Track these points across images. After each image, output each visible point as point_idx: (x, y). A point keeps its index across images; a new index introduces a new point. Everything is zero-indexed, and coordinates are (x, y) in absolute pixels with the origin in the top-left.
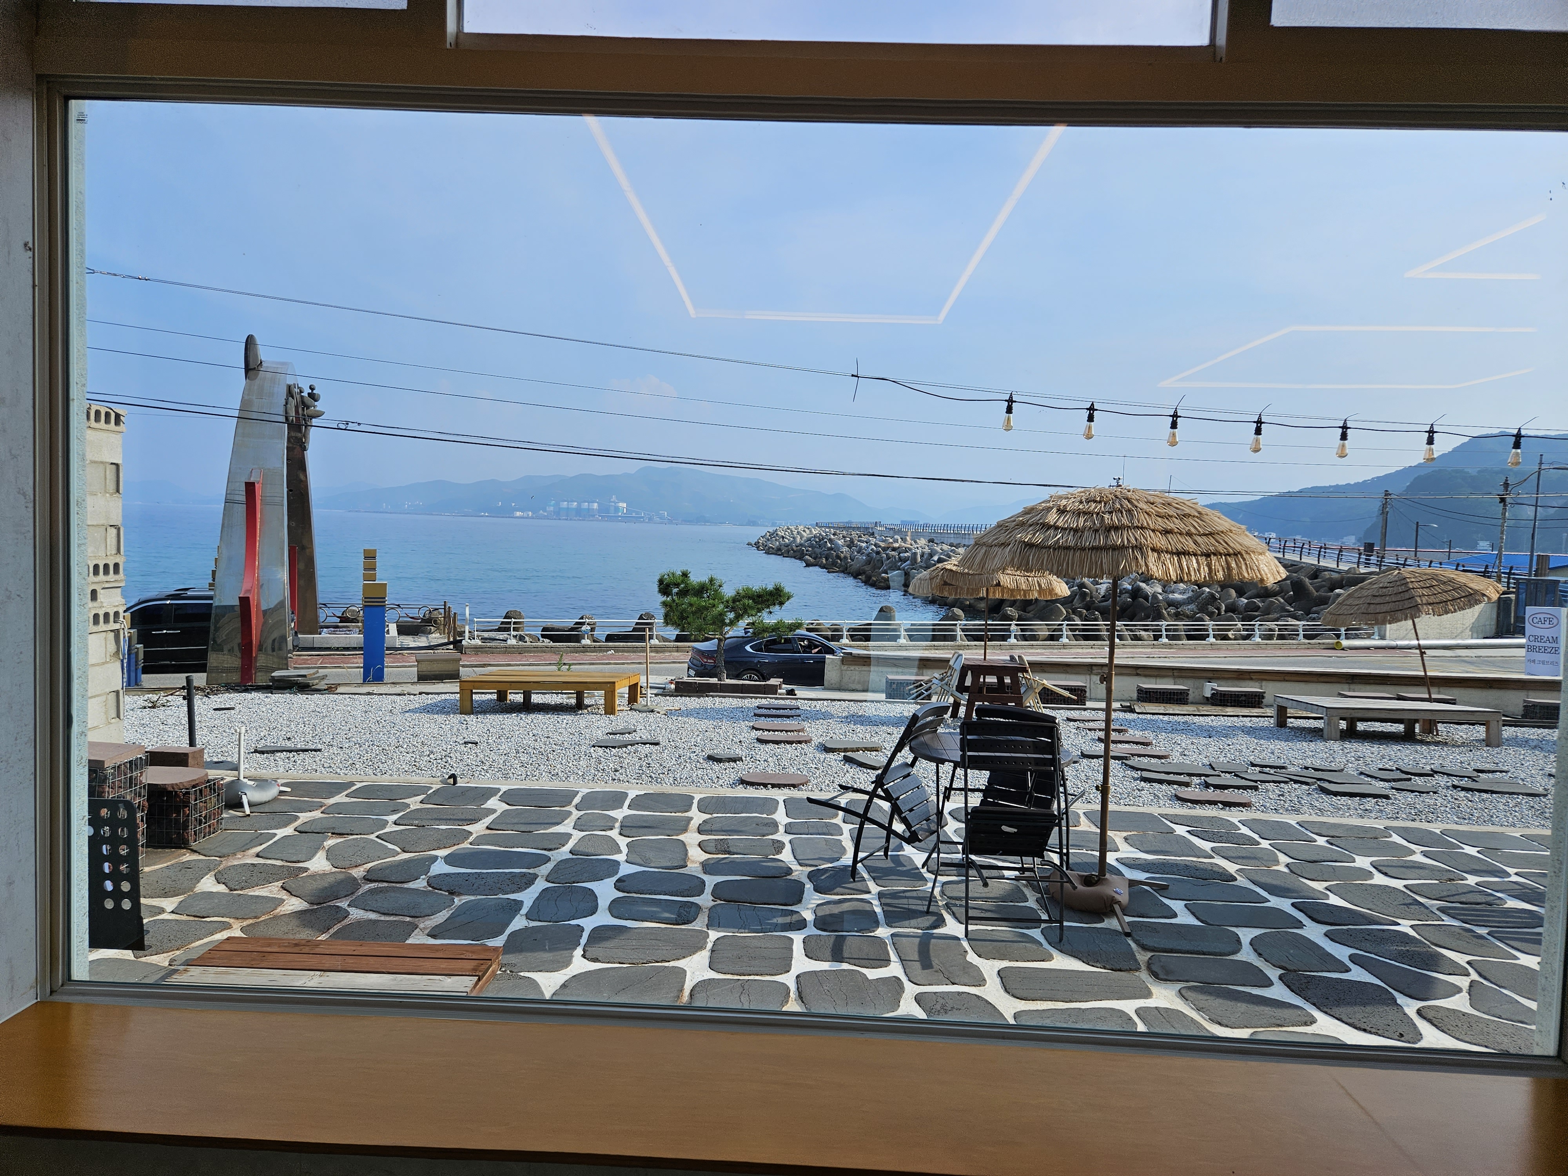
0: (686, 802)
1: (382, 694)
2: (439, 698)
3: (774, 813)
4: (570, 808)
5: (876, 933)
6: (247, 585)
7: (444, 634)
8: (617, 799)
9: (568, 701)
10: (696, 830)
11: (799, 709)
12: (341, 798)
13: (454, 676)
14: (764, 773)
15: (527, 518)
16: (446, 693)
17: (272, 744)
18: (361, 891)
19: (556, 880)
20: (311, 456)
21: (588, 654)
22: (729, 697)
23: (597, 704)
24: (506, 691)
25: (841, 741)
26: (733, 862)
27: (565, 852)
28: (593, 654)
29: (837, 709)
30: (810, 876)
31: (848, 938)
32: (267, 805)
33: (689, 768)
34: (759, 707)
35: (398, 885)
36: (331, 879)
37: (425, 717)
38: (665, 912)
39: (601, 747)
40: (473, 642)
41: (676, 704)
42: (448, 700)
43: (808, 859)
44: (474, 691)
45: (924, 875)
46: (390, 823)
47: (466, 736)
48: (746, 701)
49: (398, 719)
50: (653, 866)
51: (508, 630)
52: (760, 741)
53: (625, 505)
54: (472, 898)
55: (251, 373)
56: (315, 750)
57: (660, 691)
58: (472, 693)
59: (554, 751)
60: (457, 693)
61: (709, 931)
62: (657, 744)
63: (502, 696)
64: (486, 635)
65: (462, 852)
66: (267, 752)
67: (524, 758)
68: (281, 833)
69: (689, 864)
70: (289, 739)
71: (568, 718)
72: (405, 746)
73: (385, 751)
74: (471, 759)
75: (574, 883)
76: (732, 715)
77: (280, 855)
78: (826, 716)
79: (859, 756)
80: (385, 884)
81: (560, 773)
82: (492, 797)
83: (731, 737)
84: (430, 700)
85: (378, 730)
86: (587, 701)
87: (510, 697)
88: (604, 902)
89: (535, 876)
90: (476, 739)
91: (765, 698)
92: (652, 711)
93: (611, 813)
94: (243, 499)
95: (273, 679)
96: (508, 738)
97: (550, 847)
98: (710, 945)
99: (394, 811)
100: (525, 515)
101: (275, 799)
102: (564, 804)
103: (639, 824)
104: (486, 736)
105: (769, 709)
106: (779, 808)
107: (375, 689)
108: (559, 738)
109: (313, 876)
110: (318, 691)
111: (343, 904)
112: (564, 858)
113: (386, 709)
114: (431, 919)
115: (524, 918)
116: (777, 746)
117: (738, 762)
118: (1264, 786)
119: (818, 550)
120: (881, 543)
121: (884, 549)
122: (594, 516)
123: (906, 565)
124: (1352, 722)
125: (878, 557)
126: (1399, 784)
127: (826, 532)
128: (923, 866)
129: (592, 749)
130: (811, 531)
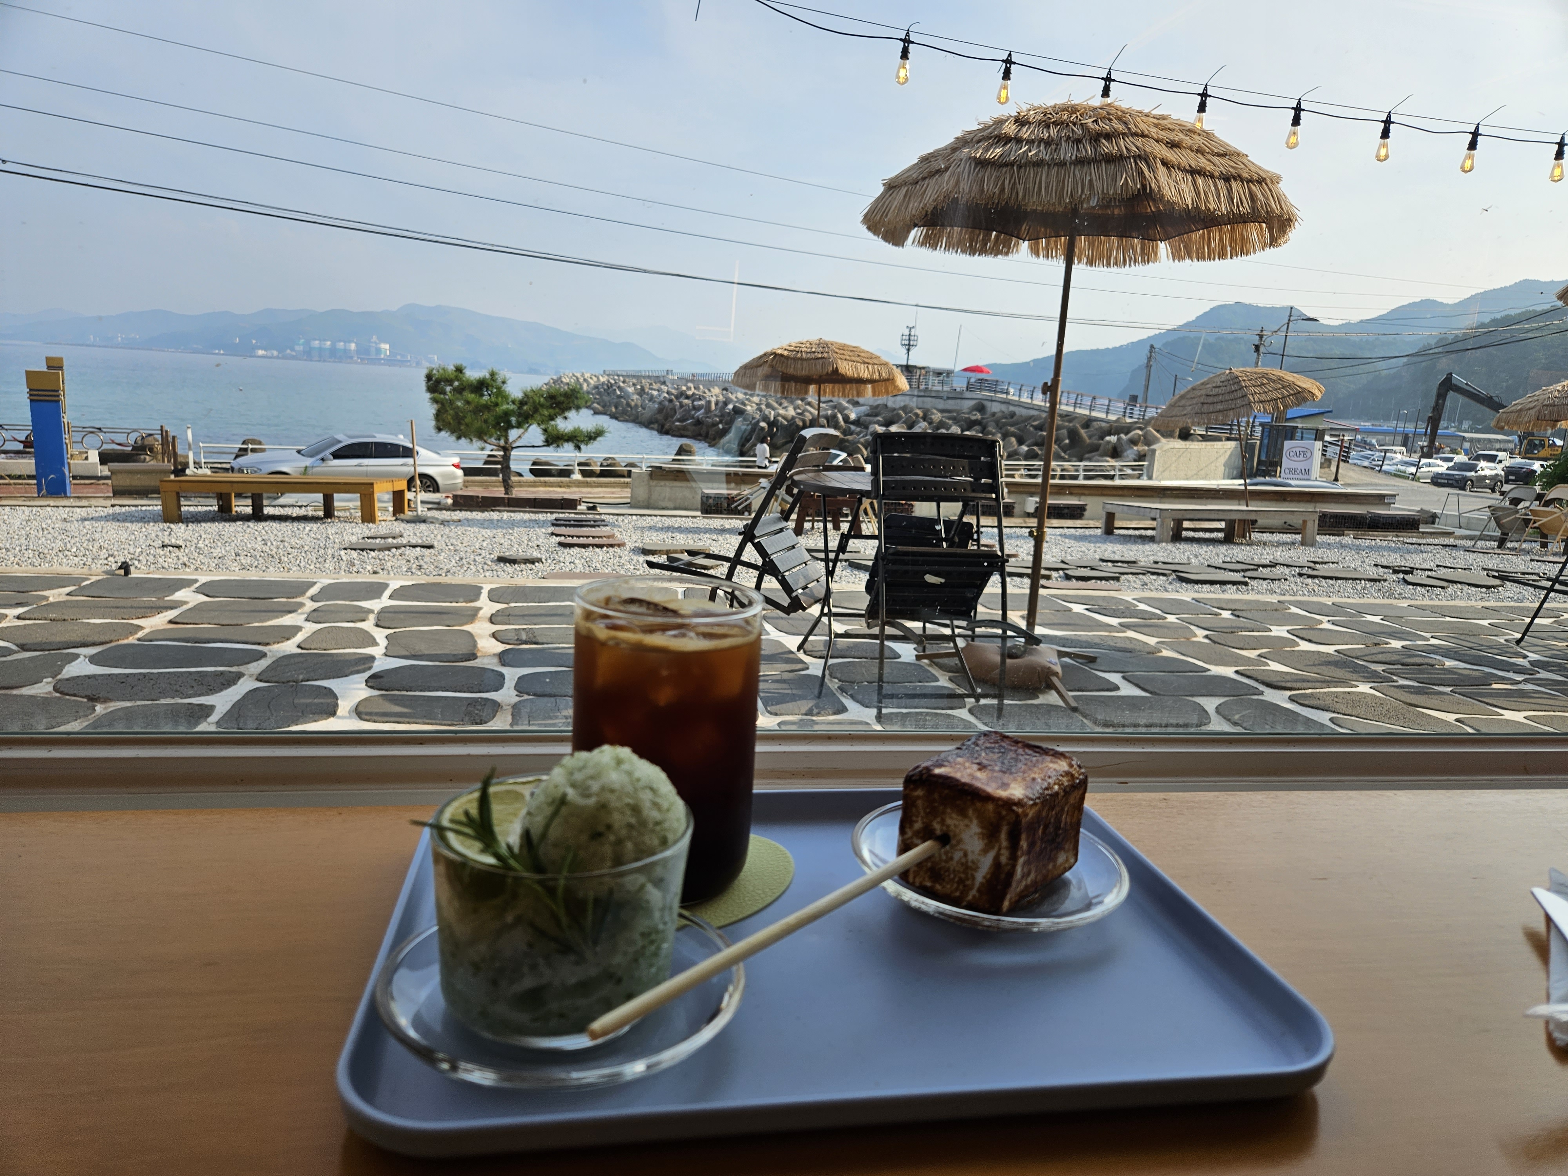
0: (474, 592)
1: (58, 506)
2: (136, 509)
4: (304, 600)
8: (375, 590)
9: (313, 512)
10: (487, 620)
11: (604, 521)
14: (572, 572)
15: (272, 357)
16: (145, 506)
19: (271, 680)
22: (519, 511)
23: (349, 510)
25: (658, 545)
26: (542, 652)
27: (290, 647)
33: (474, 570)
34: (556, 519)
37: (112, 524)
38: (446, 711)
39: (355, 550)
40: (200, 471)
41: (455, 516)
42: (147, 511)
45: (802, 658)
46: (10, 617)
47: (166, 540)
48: (540, 515)
49: (74, 527)
50: (425, 658)
52: (561, 544)
53: (387, 346)
54: (127, 704)
57: (434, 506)
58: (180, 505)
60: (159, 505)
62: (430, 547)
63: (225, 507)
65: (122, 649)
69: (481, 657)
71: (314, 526)
75: (302, 681)
76: (524, 525)
82: (185, 587)
83: (525, 542)
84: (122, 511)
87: (236, 509)
88: (347, 703)
89: (240, 676)
90: (180, 542)
91: (563, 512)
92: (424, 521)
93: (364, 604)
97: (267, 641)
99: (20, 605)
100: (269, 354)
102: (297, 595)
104: (195, 540)
105: (569, 520)
107: (51, 502)
108: (298, 542)
112: (288, 653)
113: (59, 518)
115: (213, 725)
116: (583, 550)
117: (536, 563)
118: (1123, 577)
119: (606, 398)
120: (673, 391)
121: (677, 397)
122: (351, 358)
123: (700, 414)
124: (1179, 523)
125: (671, 406)
126: (1248, 574)
127: (614, 380)
128: (799, 649)
129: (343, 552)
130: (598, 378)
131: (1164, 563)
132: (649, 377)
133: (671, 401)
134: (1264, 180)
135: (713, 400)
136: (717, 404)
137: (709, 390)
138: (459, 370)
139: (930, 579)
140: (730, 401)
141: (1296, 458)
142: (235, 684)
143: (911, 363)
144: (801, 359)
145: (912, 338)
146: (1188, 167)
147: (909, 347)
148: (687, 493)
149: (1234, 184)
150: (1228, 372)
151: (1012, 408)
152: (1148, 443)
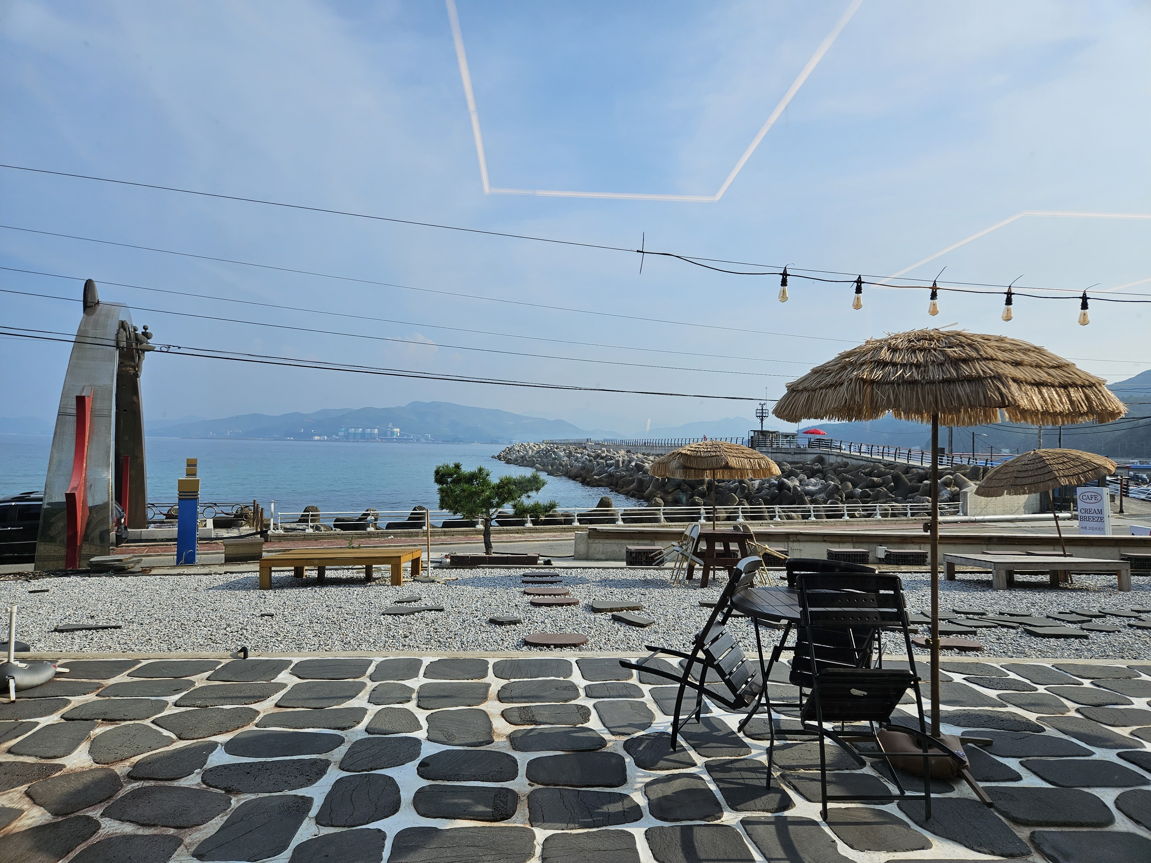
0: (481, 668)
1: (190, 575)
2: (241, 576)
3: (570, 675)
4: (365, 679)
5: (722, 819)
6: (74, 484)
7: (253, 526)
8: (411, 667)
9: (357, 575)
10: (496, 697)
11: (558, 576)
12: (122, 678)
13: (256, 557)
14: (544, 634)
16: (249, 572)
17: (75, 623)
18: (121, 793)
19: (351, 768)
20: (143, 382)
21: (372, 539)
22: (497, 568)
23: (383, 577)
24: (303, 568)
25: (603, 602)
26: (541, 734)
27: (360, 731)
28: (376, 539)
29: (589, 574)
30: (628, 746)
31: (695, 829)
32: (38, 689)
33: (474, 631)
34: (524, 576)
35: (167, 783)
36: (87, 779)
37: (227, 593)
38: (479, 804)
39: (390, 615)
40: (277, 532)
41: (452, 575)
42: (250, 577)
43: (619, 727)
44: (273, 569)
45: (743, 739)
46: (170, 704)
47: (263, 609)
48: (512, 571)
49: (202, 596)
50: (457, 743)
51: (307, 521)
52: (534, 604)
53: (398, 430)
54: (252, 797)
55: (88, 309)
56: (115, 627)
57: (437, 565)
58: (271, 571)
59: (346, 620)
60: (258, 571)
61: (533, 829)
62: (442, 610)
63: (299, 572)
64: (288, 526)
65: (247, 736)
66: (67, 631)
67: (317, 628)
68: (44, 721)
69: (496, 740)
70: (92, 617)
71: (358, 590)
72: (204, 621)
73: (183, 626)
74: (266, 631)
75: (371, 769)
76: (505, 583)
77: (35, 749)
78: (583, 581)
79: (623, 614)
80: (152, 783)
81: (352, 642)
82: (283, 670)
83: (507, 602)
84: (232, 578)
85: (181, 606)
86: (375, 575)
87: (306, 573)
88: (407, 795)
89: (327, 764)
90: (272, 611)
91: (528, 568)
92: (433, 581)
93: (408, 683)
94: (74, 412)
95: (91, 564)
96: (302, 610)
97: (344, 725)
98: (538, 850)
99: (177, 691)
100: (322, 439)
101: (49, 682)
102: (358, 675)
103: (437, 694)
104: (282, 608)
105: (534, 576)
106: (574, 669)
107: (186, 570)
108: (350, 607)
109: (67, 777)
110: (133, 573)
111: (95, 813)
112: (359, 738)
113: (192, 587)
114: (200, 830)
115: (313, 822)
116: (549, 609)
117: (518, 625)
118: (979, 630)
119: (545, 460)
120: (592, 454)
121: (595, 458)
122: (375, 438)
123: (611, 469)
124: (1010, 574)
125: (591, 464)
126: (1085, 625)
127: (550, 447)
128: (740, 729)
129: (382, 617)
130: (539, 446)
131: (1011, 615)
132: (575, 444)
133: (590, 461)
134: (1094, 385)
135: (621, 459)
136: (623, 463)
137: (618, 452)
138: (457, 467)
139: (855, 692)
140: (633, 460)
141: (1088, 501)
142: (325, 773)
143: (764, 429)
144: (701, 457)
145: (764, 411)
146: (1033, 381)
147: (762, 418)
148: (615, 548)
149: (1070, 389)
150: (1033, 452)
151: (845, 460)
152: (957, 484)
